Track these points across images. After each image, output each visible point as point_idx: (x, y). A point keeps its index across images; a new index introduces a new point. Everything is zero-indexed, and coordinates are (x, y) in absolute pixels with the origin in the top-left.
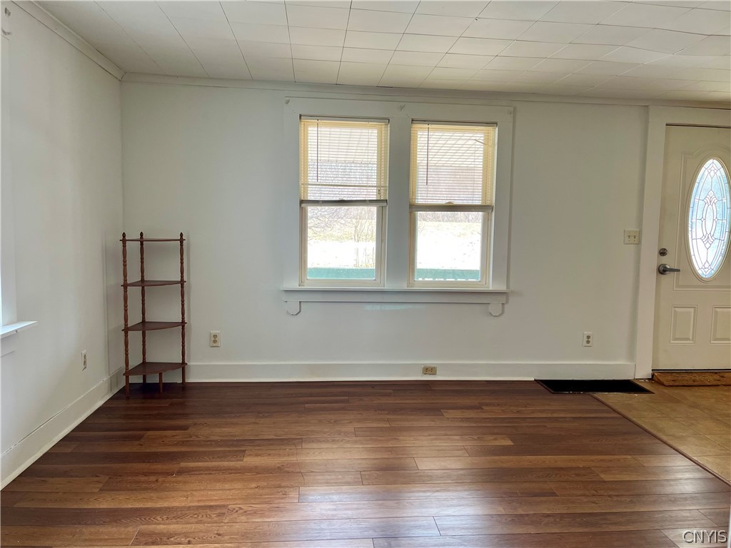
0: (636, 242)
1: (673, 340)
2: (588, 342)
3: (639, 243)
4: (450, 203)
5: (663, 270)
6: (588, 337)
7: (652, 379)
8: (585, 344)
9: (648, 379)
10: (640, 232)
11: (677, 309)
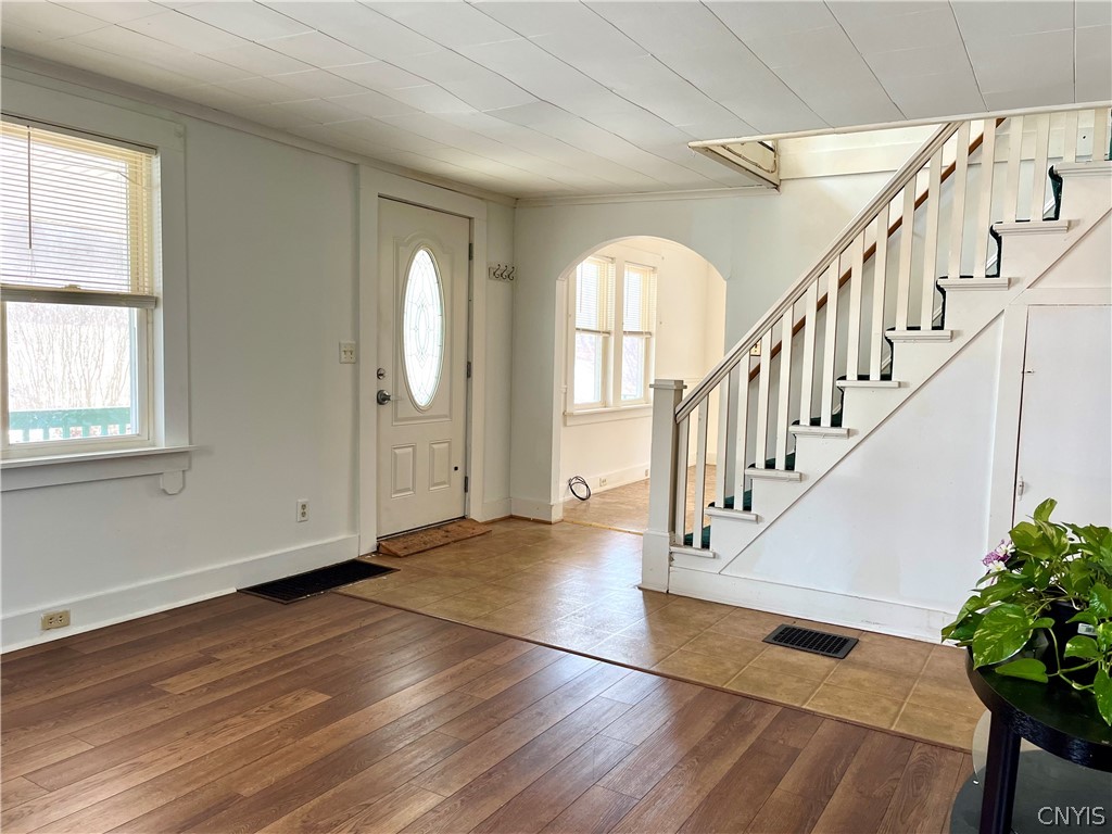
0: (353, 360)
1: (395, 493)
2: (303, 514)
3: (356, 363)
4: (75, 287)
5: (382, 399)
6: (304, 506)
7: (378, 551)
8: (299, 517)
9: (374, 553)
10: (357, 345)
11: (397, 451)
